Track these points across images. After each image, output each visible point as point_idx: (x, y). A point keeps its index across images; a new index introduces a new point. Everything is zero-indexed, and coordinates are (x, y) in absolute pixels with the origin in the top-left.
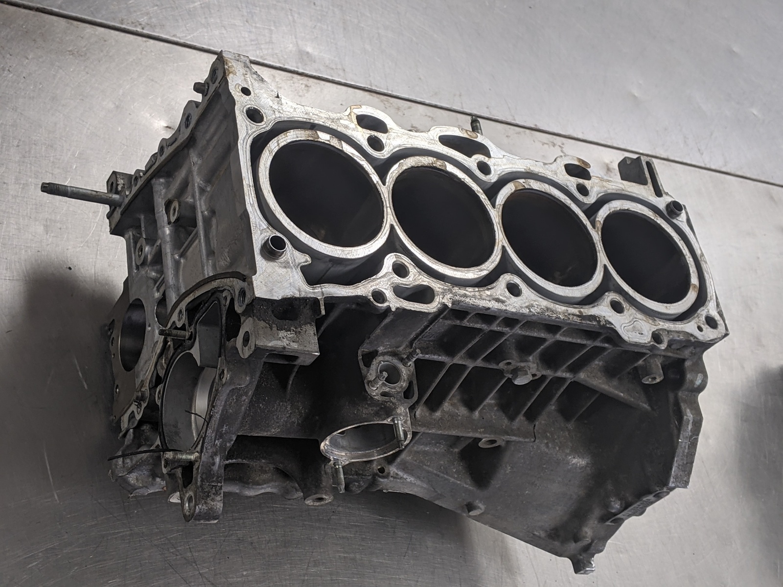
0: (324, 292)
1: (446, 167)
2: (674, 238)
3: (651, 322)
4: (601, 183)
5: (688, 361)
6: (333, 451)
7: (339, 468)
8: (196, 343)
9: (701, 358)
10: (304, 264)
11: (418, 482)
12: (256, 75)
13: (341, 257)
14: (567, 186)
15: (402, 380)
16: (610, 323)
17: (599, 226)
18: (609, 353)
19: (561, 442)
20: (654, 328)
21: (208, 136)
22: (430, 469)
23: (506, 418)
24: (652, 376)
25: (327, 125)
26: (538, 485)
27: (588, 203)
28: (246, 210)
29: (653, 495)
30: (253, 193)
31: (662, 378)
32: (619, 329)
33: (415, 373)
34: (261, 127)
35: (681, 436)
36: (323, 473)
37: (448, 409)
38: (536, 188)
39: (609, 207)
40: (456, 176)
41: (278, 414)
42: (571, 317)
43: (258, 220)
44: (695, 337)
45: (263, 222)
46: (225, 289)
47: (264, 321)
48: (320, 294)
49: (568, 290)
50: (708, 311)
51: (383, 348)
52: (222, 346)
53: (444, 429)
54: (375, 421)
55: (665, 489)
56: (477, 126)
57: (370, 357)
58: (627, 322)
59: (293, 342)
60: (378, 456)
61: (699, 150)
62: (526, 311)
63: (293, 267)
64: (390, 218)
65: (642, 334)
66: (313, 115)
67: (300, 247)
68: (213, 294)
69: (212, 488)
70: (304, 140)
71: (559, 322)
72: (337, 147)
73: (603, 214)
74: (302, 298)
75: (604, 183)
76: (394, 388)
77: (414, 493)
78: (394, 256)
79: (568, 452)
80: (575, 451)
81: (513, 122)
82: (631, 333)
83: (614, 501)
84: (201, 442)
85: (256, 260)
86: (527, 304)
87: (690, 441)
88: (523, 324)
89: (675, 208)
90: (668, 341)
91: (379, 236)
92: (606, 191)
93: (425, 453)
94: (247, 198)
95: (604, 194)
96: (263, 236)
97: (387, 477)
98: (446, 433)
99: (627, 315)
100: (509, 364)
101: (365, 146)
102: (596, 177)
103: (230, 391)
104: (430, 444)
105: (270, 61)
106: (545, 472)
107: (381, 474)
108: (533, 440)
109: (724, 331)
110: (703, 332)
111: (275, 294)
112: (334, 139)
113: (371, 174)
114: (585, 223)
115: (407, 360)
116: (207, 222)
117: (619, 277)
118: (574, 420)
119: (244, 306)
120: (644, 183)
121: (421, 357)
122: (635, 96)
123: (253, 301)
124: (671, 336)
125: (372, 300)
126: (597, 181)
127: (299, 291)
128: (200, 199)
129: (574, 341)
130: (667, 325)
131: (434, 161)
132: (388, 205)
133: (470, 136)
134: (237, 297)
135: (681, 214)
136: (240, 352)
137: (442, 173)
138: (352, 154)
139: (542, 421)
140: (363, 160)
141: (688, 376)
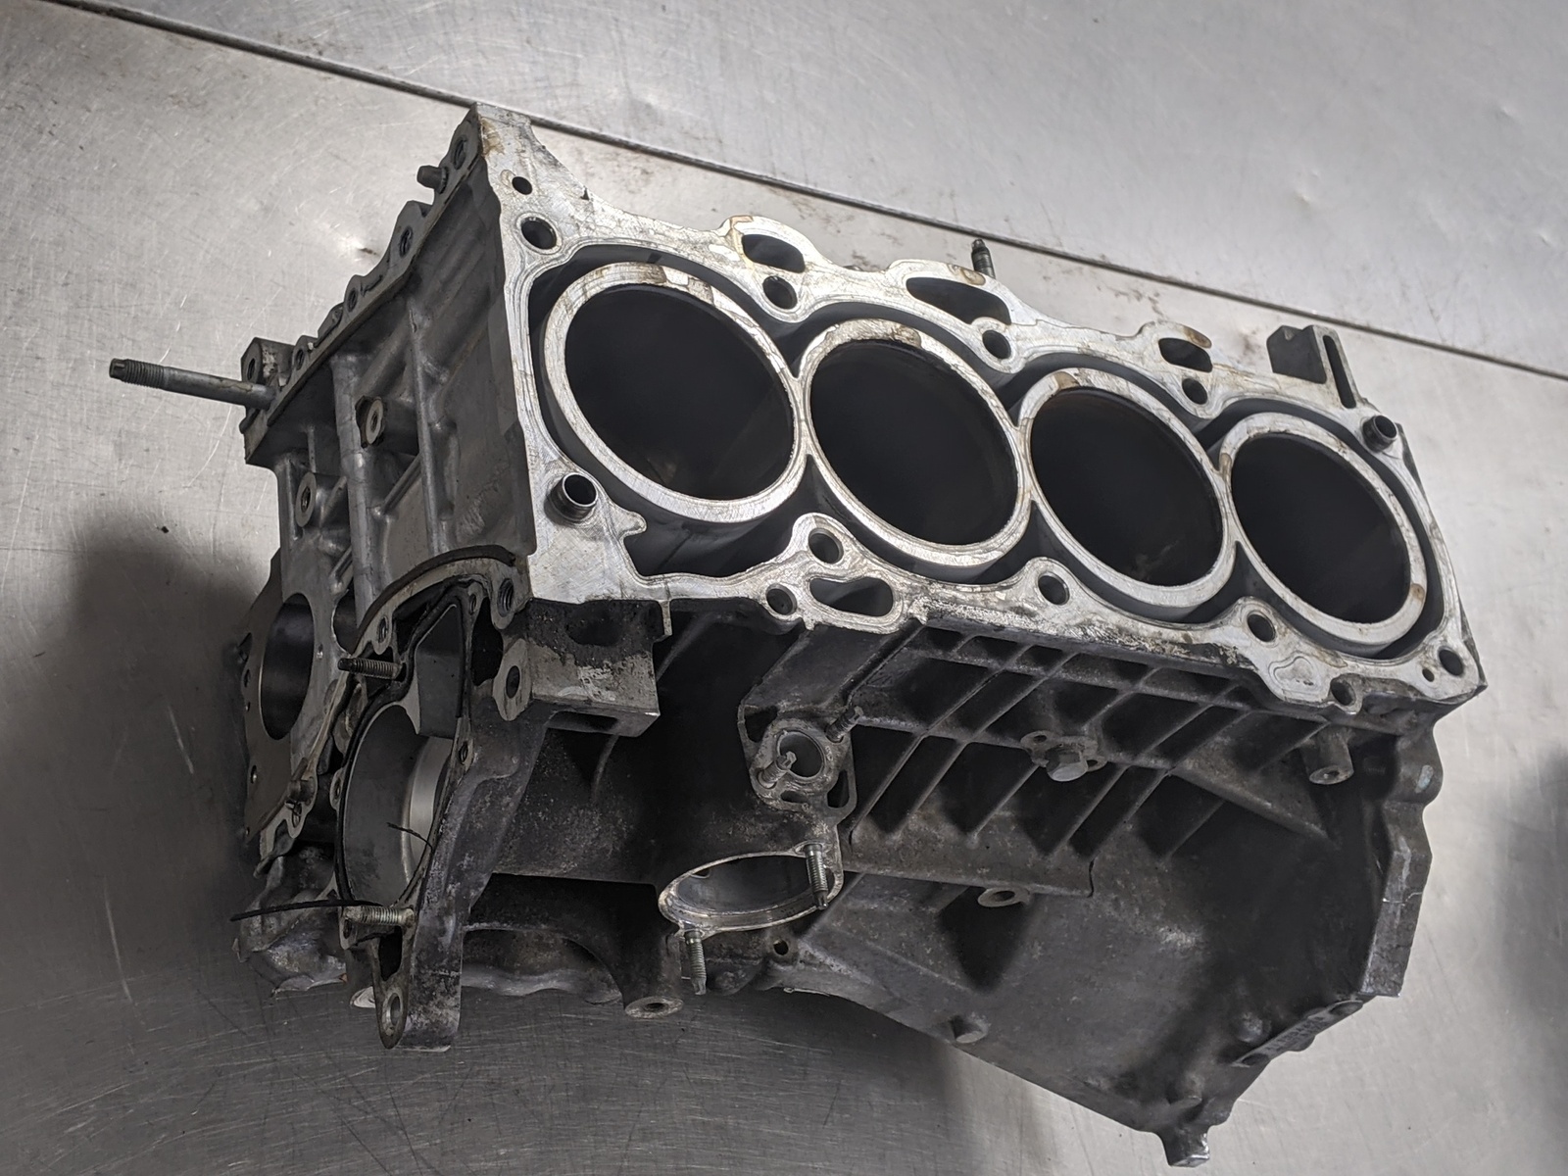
0: (671, 591)
1: (920, 342)
2: (1379, 491)
3: (1328, 659)
4: (1232, 379)
5: (1402, 739)
6: (684, 908)
7: (695, 943)
8: (412, 687)
9: (1428, 735)
10: (631, 533)
11: (855, 974)
12: (544, 152)
13: (706, 519)
14: (1164, 384)
15: (826, 769)
16: (1247, 661)
17: (1227, 464)
18: (1244, 720)
19: (1143, 899)
20: (1335, 673)
21: (444, 274)
22: (879, 947)
23: (1034, 849)
24: (1331, 769)
25: (683, 254)
26: (1097, 984)
27: (1204, 417)
28: (517, 424)
29: (1329, 1008)
30: (531, 390)
31: (1350, 773)
32: (1265, 674)
33: (851, 755)
34: (551, 257)
35: (1387, 892)
36: (663, 952)
37: (917, 827)
38: (1101, 387)
39: (1248, 427)
40: (940, 361)
41: (574, 833)
42: (1168, 647)
43: (541, 445)
44: (1418, 692)
45: (551, 448)
46: (472, 581)
47: (549, 646)
48: (662, 594)
49: (1163, 592)
50: (1445, 640)
51: (789, 703)
52: (464, 695)
53: (910, 867)
54: (769, 850)
55: (1353, 999)
56: (983, 260)
57: (760, 722)
58: (1280, 659)
59: (607, 689)
60: (774, 920)
61: (1432, 311)
62: (1076, 634)
63: (609, 539)
64: (805, 442)
65: (1311, 684)
66: (655, 233)
67: (625, 498)
68: (448, 589)
69: (439, 982)
70: (636, 284)
71: (1142, 656)
72: (702, 299)
73: (1234, 440)
74: (627, 600)
75: (1239, 379)
76: (810, 785)
77: (846, 996)
78: (813, 520)
79: (1158, 918)
80: (1172, 918)
81: (1058, 249)
82: (1288, 681)
83: (1250, 1021)
84: (418, 887)
85: (536, 524)
86: (1078, 620)
87: (1404, 902)
88: (1071, 660)
89: (1380, 431)
90: (1364, 700)
91: (783, 478)
92: (1241, 395)
93: (870, 915)
94: (519, 398)
95: (1237, 399)
96: (550, 474)
97: (792, 962)
98: (912, 875)
99: (1280, 646)
100: (1041, 738)
101: (758, 297)
102: (1223, 366)
103: (479, 785)
104: (880, 896)
105: (572, 120)
106: (1112, 958)
107: (780, 956)
108: (1087, 892)
109: (1476, 681)
110: (1435, 682)
111: (572, 592)
112: (697, 283)
113: (769, 354)
114: (1198, 458)
115: (835, 729)
116: (440, 444)
117: (1267, 568)
118: (1171, 853)
119: (511, 616)
120: (1319, 379)
121: (864, 721)
122: (1302, 200)
123: (528, 605)
124: (1370, 690)
125: (767, 606)
126: (1224, 373)
127: (622, 586)
128: (426, 399)
129: (1174, 695)
130: (1361, 666)
131: (897, 330)
132: (802, 417)
133: (970, 280)
134: (496, 596)
135: (1392, 442)
136: (500, 708)
137: (912, 353)
138: (732, 312)
139: (1106, 854)
140: (754, 326)
141: (1402, 770)
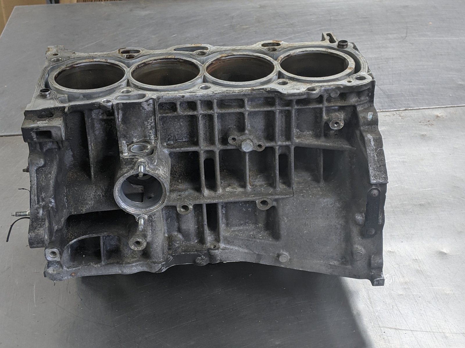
1: (175, 57)
2: (340, 55)
5: (358, 107)
10: (62, 97)
11: (241, 250)
14: (261, 50)
15: (147, 150)
16: (274, 89)
17: (280, 59)
19: (313, 193)
20: (310, 86)
24: (336, 122)
30: (42, 82)
31: (342, 122)
32: (281, 90)
34: (59, 63)
35: (368, 150)
37: (229, 190)
38: (237, 54)
39: (291, 52)
40: (180, 59)
41: (87, 192)
44: (344, 85)
47: (30, 119)
48: (68, 105)
49: (247, 82)
50: (360, 75)
58: (288, 87)
59: (45, 124)
62: (210, 93)
63: (55, 99)
64: (127, 77)
65: (299, 90)
66: (93, 54)
69: (38, 225)
73: (285, 55)
74: (55, 107)
75: (290, 45)
78: (125, 88)
80: (325, 196)
82: (290, 90)
85: (32, 100)
86: (212, 91)
87: (376, 152)
90: (321, 90)
93: (239, 231)
97: (218, 249)
100: (235, 139)
108: (292, 195)
110: (352, 82)
111: (38, 108)
114: (269, 60)
117: (288, 73)
118: (321, 180)
125: (103, 103)
126: (285, 45)
130: (321, 84)
131: (167, 56)
132: (128, 74)
133: (196, 45)
135: (348, 45)
137: (173, 60)
140: (118, 63)
141: (360, 115)
